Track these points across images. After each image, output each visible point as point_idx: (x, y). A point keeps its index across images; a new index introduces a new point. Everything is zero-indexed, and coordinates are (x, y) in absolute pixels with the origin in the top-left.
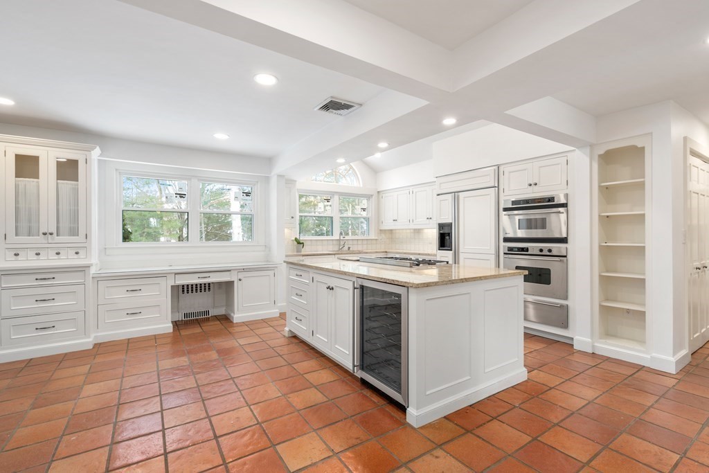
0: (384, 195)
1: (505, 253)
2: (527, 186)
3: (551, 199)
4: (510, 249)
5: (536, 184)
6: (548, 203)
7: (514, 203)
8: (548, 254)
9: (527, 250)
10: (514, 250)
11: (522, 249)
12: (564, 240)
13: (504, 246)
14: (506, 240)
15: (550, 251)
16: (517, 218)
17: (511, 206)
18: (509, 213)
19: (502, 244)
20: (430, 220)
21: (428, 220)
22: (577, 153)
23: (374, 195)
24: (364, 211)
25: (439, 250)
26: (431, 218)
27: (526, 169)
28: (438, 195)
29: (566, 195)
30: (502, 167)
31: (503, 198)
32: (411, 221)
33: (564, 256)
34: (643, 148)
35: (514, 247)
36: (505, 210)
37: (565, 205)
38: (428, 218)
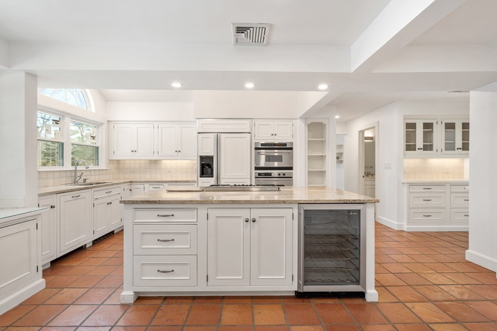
0: (115, 125)
1: (256, 177)
2: (270, 135)
3: (285, 145)
4: (260, 174)
5: (275, 135)
6: (283, 147)
7: (262, 145)
8: (283, 176)
9: (270, 174)
11: (266, 174)
12: (291, 168)
13: (255, 173)
14: (256, 168)
15: (284, 174)
16: (264, 154)
17: (260, 147)
18: (258, 151)
19: (254, 171)
20: (179, 153)
21: (177, 153)
22: (298, 121)
23: (104, 123)
24: (93, 139)
25: (200, 177)
26: (179, 151)
27: (269, 125)
28: (199, 133)
29: (292, 143)
30: (254, 121)
31: (254, 141)
32: (156, 153)
33: (292, 177)
34: (325, 124)
35: (263, 174)
36: (256, 149)
37: (291, 149)
38: (176, 151)
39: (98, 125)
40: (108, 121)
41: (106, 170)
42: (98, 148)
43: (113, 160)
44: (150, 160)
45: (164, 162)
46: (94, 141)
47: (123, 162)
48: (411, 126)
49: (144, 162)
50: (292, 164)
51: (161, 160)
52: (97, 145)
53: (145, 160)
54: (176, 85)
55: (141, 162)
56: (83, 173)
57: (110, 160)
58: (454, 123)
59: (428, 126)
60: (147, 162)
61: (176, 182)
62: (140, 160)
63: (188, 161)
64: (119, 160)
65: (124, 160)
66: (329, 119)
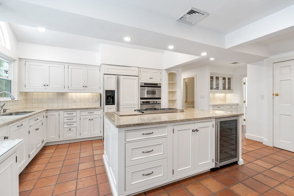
0: (26, 63)
1: (141, 104)
2: (149, 78)
3: (157, 84)
4: (143, 102)
5: (152, 78)
9: (149, 102)
10: (145, 102)
11: (147, 102)
12: (160, 98)
13: (141, 101)
15: (156, 102)
16: (146, 90)
17: (144, 85)
18: (143, 88)
19: (140, 100)
20: (86, 88)
21: (84, 88)
22: (164, 71)
23: (16, 60)
24: (6, 73)
25: (106, 105)
26: (86, 87)
27: (148, 72)
28: (104, 74)
29: (160, 84)
30: (140, 69)
31: (140, 82)
32: (66, 87)
33: (160, 104)
34: (176, 74)
35: (145, 101)
36: (141, 86)
37: (160, 87)
38: (84, 86)
39: (11, 61)
40: (19, 59)
41: (18, 100)
42: (11, 81)
43: (22, 92)
44: (58, 93)
45: (70, 94)
46: (7, 75)
47: (31, 94)
48: (212, 78)
49: (52, 94)
50: (161, 96)
51: (67, 93)
52: (9, 79)
53: (53, 92)
54: (127, 39)
55: (49, 94)
56: (5, 104)
57: (20, 92)
58: (225, 78)
59: (217, 78)
60: (55, 94)
61: (87, 109)
62: (48, 92)
63: (90, 94)
64: (27, 92)
65: (32, 92)
66: (178, 71)
